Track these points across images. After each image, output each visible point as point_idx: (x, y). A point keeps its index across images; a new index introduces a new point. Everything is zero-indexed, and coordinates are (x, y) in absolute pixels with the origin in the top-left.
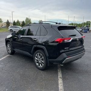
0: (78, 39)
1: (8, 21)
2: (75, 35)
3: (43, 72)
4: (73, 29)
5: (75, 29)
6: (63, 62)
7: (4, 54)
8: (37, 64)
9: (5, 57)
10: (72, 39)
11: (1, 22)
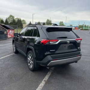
0: (68, 42)
1: (30, 22)
2: (66, 38)
3: (32, 73)
4: (69, 31)
5: (71, 32)
6: (48, 65)
7: (10, 53)
8: (29, 64)
9: (10, 55)
10: (59, 41)
11: (25, 23)
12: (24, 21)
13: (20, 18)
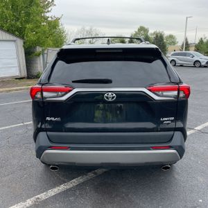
2: (107, 82)
4: (150, 61)
11: (174, 43)
12: (171, 37)
13: (161, 31)
